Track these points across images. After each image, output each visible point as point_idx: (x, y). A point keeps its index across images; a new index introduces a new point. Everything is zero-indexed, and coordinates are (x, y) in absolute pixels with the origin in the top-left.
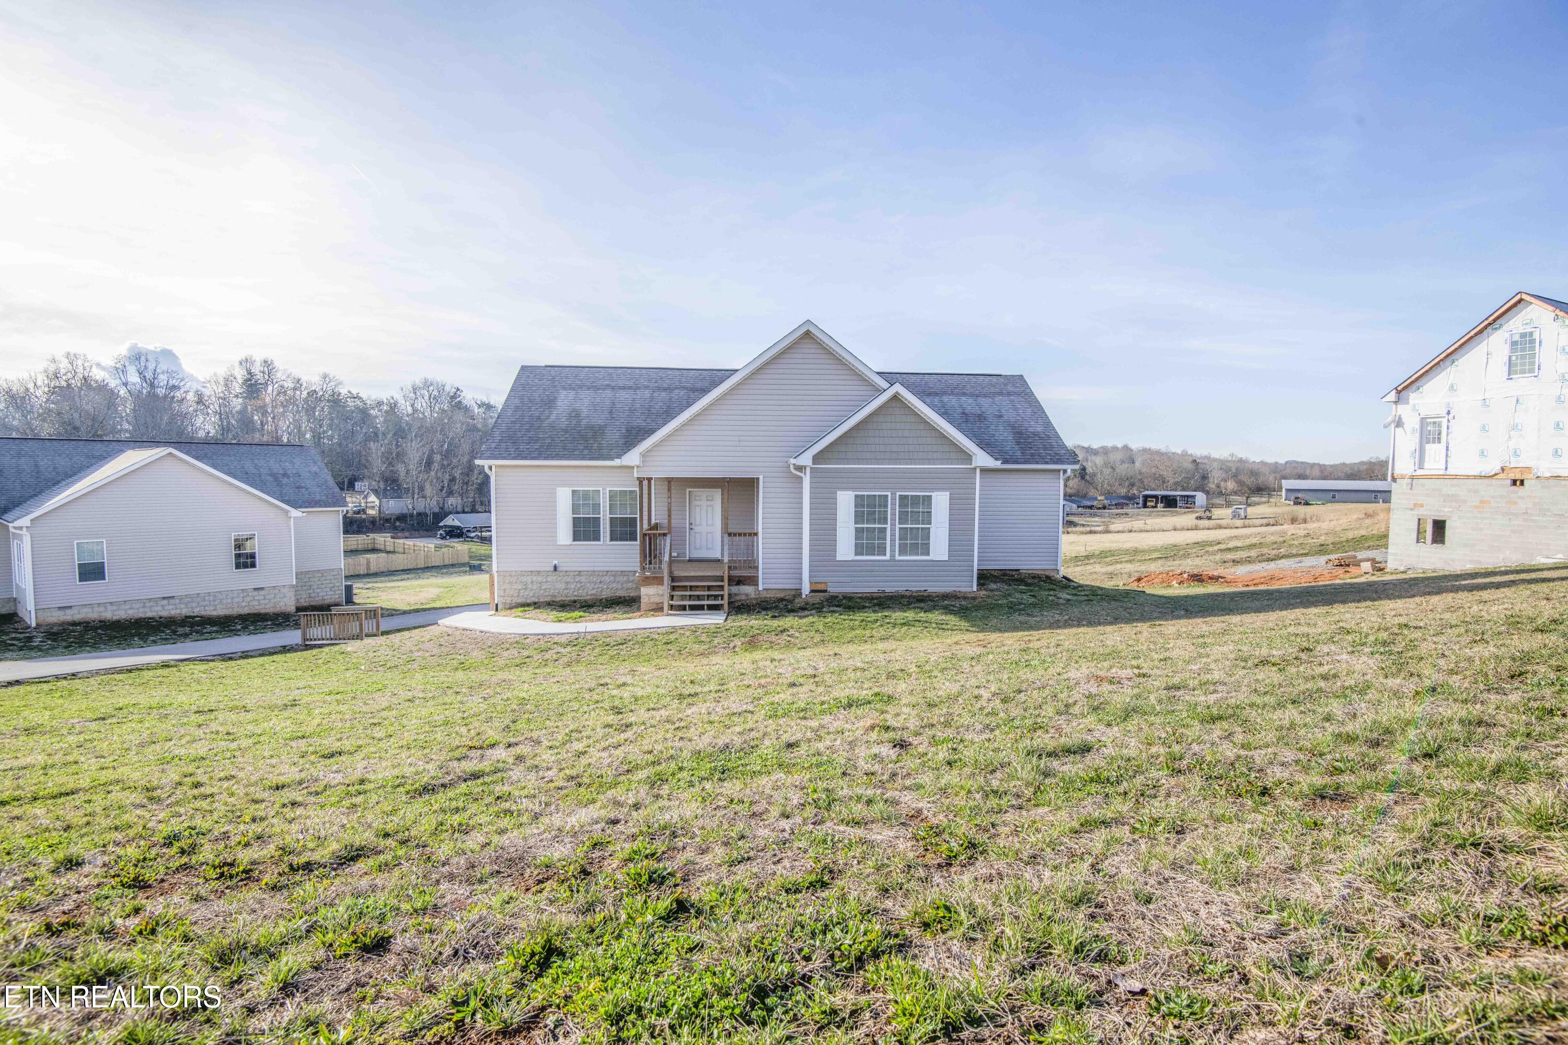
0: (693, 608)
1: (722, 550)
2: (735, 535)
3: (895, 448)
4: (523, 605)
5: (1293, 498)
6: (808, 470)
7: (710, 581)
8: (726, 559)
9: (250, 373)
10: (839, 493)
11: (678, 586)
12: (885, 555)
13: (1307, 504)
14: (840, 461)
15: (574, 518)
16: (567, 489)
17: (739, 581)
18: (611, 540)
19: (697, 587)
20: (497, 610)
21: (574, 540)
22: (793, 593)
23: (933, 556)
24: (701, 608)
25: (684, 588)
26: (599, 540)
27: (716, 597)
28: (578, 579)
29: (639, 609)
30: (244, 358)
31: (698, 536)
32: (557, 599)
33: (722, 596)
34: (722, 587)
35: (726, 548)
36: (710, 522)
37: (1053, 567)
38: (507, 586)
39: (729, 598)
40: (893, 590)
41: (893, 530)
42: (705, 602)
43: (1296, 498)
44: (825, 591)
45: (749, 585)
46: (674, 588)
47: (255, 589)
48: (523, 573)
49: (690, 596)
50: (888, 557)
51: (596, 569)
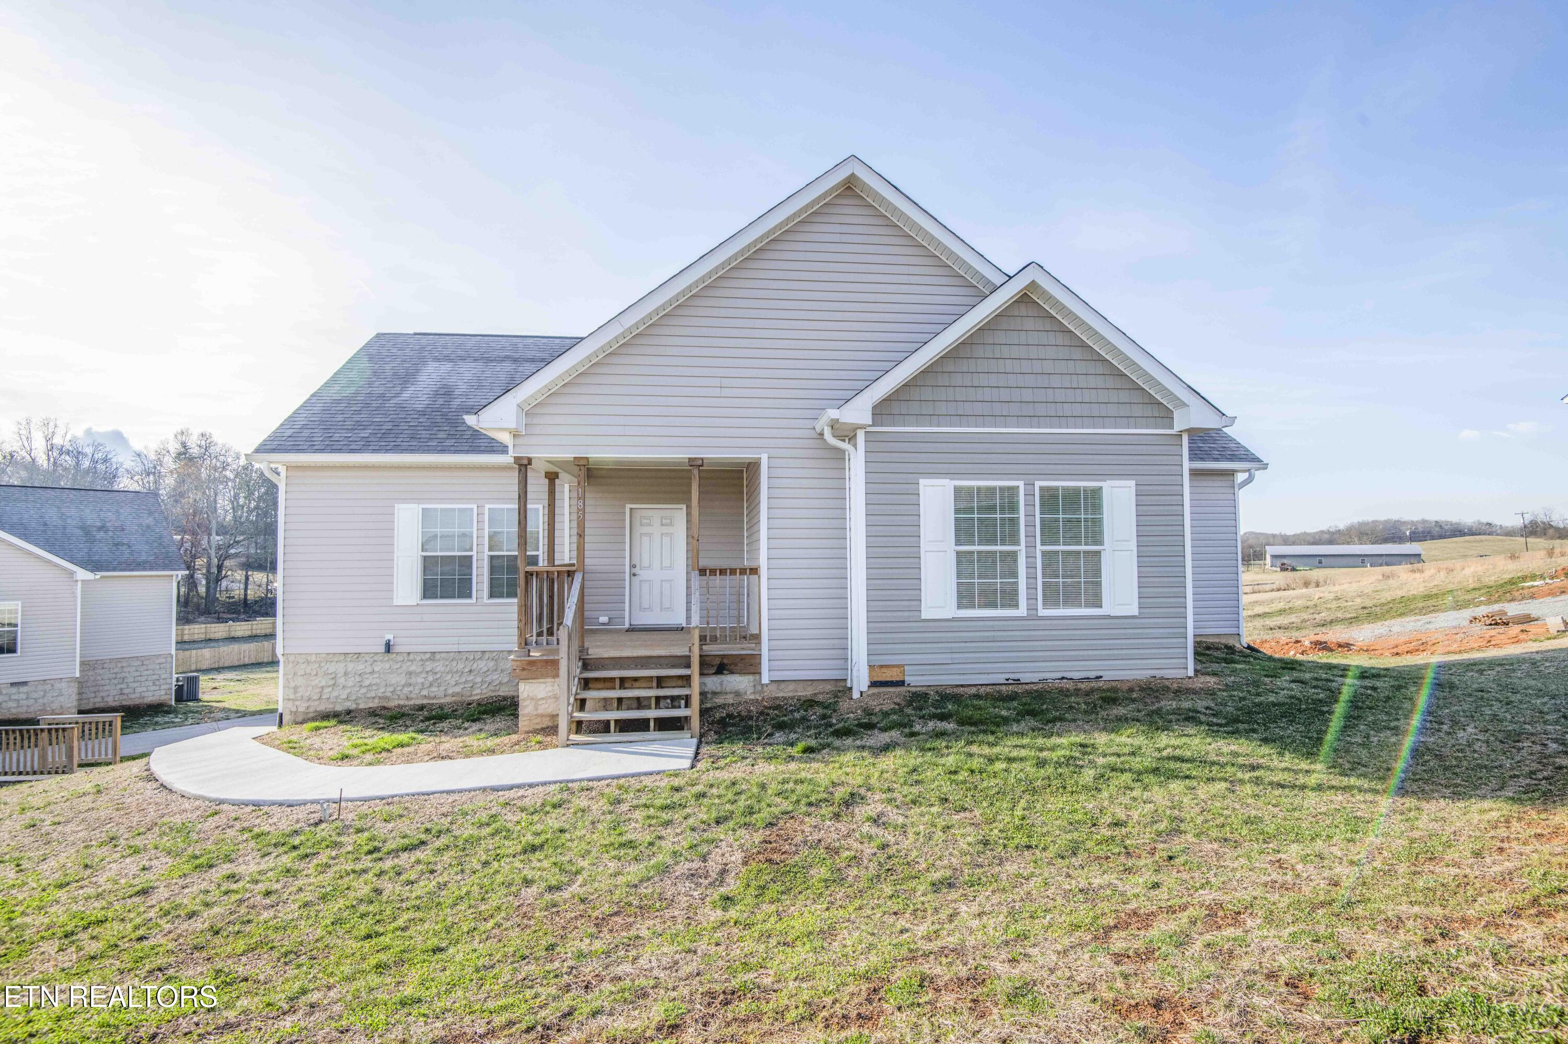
0: (626, 726)
1: (688, 610)
2: (713, 572)
3: (1027, 395)
4: (325, 716)
5: (1279, 564)
6: (861, 436)
7: (661, 666)
8: (695, 621)
9: (184, 445)
10: (922, 482)
11: (596, 679)
12: (1016, 606)
13: (1294, 569)
14: (919, 418)
15: (425, 558)
16: (414, 506)
17: (722, 666)
18: (492, 595)
19: (636, 679)
20: (281, 724)
21: (425, 596)
22: (829, 687)
23: (1109, 607)
24: (640, 725)
25: (608, 683)
26: (469, 596)
27: (674, 701)
28: (429, 666)
29: (513, 729)
30: (179, 431)
31: (646, 587)
32: (391, 704)
33: (687, 699)
34: (687, 680)
35: (695, 599)
36: (666, 563)
37: (1234, 631)
38: (300, 681)
39: (702, 702)
40: (1035, 677)
41: (1030, 556)
42: (652, 714)
43: (1283, 564)
44: (901, 683)
45: (741, 673)
46: (586, 684)
47: (12, 684)
48: (331, 657)
49: (620, 700)
50: (1022, 611)
51: (463, 648)
